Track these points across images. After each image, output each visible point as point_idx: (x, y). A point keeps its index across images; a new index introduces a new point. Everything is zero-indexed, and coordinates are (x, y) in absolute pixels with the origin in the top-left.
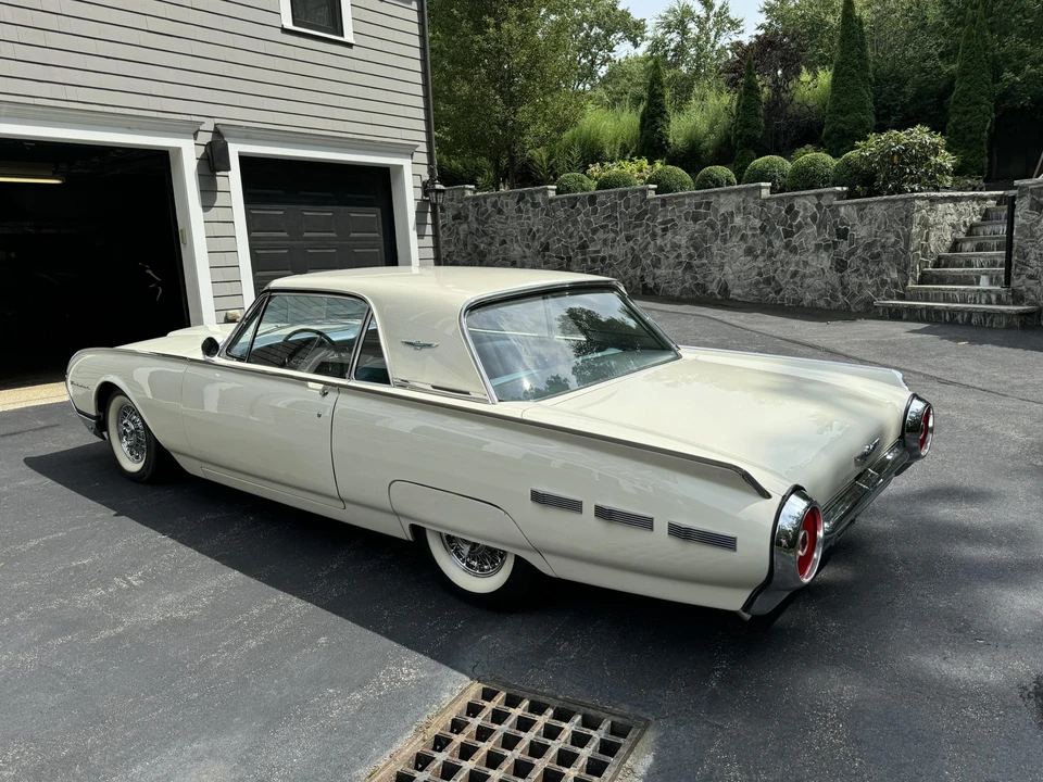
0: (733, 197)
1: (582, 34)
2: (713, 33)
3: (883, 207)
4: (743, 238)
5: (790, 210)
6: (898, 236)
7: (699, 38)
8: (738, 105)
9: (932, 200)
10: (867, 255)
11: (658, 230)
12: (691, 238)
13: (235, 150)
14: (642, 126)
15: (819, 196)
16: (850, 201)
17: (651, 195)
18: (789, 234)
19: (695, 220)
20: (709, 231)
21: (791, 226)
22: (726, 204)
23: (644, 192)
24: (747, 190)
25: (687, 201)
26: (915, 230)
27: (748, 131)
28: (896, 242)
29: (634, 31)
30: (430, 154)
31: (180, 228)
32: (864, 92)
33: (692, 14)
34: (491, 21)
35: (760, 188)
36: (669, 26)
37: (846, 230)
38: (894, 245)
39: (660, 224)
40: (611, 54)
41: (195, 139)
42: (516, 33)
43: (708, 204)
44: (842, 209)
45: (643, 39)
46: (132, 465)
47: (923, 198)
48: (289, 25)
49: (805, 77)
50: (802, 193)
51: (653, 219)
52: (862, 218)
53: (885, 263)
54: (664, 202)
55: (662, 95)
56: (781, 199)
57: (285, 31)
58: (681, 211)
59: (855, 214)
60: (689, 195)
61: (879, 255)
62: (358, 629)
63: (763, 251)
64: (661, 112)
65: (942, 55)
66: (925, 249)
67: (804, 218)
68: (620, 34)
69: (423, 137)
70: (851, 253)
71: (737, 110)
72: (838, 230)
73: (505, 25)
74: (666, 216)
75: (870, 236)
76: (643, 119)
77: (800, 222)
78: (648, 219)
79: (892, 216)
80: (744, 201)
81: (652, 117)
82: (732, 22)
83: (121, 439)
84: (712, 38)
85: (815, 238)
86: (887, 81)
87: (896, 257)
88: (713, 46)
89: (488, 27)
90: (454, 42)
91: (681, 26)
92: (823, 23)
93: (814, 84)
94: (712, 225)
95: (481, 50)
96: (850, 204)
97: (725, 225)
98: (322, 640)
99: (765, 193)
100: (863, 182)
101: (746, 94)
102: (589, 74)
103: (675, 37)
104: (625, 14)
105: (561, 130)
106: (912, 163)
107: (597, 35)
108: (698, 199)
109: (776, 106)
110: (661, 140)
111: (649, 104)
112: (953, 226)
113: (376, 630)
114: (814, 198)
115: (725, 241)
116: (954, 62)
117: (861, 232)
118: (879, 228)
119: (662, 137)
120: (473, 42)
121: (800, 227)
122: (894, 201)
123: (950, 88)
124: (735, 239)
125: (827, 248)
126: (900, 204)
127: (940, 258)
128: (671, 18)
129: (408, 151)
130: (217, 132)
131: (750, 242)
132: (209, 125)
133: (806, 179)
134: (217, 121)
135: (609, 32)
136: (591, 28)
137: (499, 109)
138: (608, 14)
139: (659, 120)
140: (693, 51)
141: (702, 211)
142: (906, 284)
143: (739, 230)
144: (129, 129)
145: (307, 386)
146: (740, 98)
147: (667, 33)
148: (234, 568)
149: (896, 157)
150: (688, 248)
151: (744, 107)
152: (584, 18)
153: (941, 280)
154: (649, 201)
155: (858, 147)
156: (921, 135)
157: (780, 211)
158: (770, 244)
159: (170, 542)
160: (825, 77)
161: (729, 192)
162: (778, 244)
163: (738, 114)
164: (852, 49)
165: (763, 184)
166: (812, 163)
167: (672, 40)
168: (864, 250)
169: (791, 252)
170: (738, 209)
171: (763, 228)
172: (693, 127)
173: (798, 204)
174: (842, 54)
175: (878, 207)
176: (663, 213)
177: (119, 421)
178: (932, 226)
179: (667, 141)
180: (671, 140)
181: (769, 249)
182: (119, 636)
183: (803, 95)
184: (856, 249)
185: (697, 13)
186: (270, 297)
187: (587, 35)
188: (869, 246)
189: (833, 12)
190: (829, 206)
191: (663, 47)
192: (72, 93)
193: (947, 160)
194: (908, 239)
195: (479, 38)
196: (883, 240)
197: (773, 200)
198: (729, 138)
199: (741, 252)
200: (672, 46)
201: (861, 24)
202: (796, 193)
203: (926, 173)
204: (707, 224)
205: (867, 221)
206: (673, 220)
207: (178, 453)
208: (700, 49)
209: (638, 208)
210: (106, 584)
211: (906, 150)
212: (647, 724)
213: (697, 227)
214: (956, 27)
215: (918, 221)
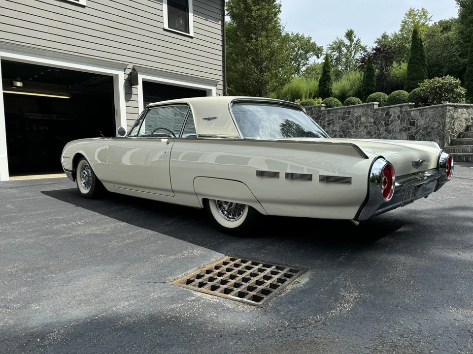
0: (361, 109)
1: (294, 53)
2: (353, 52)
3: (432, 111)
4: (366, 127)
5: (387, 114)
6: (439, 123)
7: (347, 54)
8: (364, 76)
9: (456, 107)
10: (424, 133)
11: (326, 124)
12: (341, 127)
13: (141, 77)
14: (320, 85)
15: (401, 107)
16: (416, 108)
17: (323, 109)
18: (387, 125)
19: (343, 119)
20: (350, 124)
21: (388, 121)
22: (357, 112)
23: (319, 107)
24: (367, 105)
25: (339, 111)
26: (448, 120)
27: (369, 88)
28: (439, 126)
29: (317, 51)
30: (224, 86)
31: (115, 108)
32: (423, 70)
33: (344, 44)
34: (254, 36)
35: (374, 104)
36: (333, 49)
37: (414, 122)
38: (437, 128)
39: (327, 121)
40: (307, 62)
41: (125, 71)
42: (265, 42)
43: (349, 112)
44: (412, 113)
45: (321, 55)
46: (85, 191)
47: (451, 106)
48: (167, 27)
49: (395, 65)
50: (393, 106)
51: (324, 119)
52: (422, 116)
53: (433, 136)
54: (329, 112)
55: (329, 72)
56: (383, 109)
57: (165, 30)
58: (337, 116)
59: (418, 114)
60: (340, 109)
61: (430, 132)
62: (175, 239)
63: (375, 133)
64: (329, 79)
65: (460, 55)
66: (453, 130)
67: (394, 117)
68: (312, 53)
69: (221, 78)
70: (417, 132)
71: (364, 79)
72: (410, 122)
73: (260, 39)
74: (329, 118)
75: (426, 124)
76: (320, 82)
77: (392, 119)
78: (321, 119)
79: (436, 114)
80: (366, 111)
81: (324, 81)
82: (362, 47)
83: (81, 180)
84: (353, 54)
85: (399, 126)
86: (434, 66)
87: (438, 133)
88: (353, 58)
89: (252, 39)
90: (238, 46)
91: (339, 49)
92: (404, 47)
93: (399, 69)
94: (351, 122)
95: (249, 50)
96: (416, 110)
97: (357, 121)
98: (160, 242)
99: (376, 107)
100: (422, 101)
101: (367, 71)
102: (297, 70)
103: (336, 54)
104: (314, 44)
105: (283, 85)
106: (445, 92)
107: (301, 54)
108: (344, 110)
109: (382, 77)
110: (328, 91)
111: (323, 75)
112: (466, 119)
113: (184, 240)
114: (399, 108)
115: (357, 128)
116: (466, 58)
117: (422, 122)
118: (430, 120)
119: (329, 90)
120: (246, 46)
121: (392, 121)
122: (437, 107)
123: (465, 70)
124: (362, 128)
125: (405, 130)
126: (440, 109)
127: (460, 134)
128: (334, 46)
129: (215, 83)
130: (133, 69)
131: (369, 129)
132: (131, 66)
133: (394, 101)
134: (134, 65)
135: (307, 52)
136: (299, 50)
137: (256, 75)
138: (306, 44)
139: (327, 82)
140: (344, 60)
141: (346, 115)
142: (444, 145)
143: (364, 123)
144: (98, 65)
145: (161, 141)
146: (365, 74)
147: (332, 52)
148: (124, 222)
149: (438, 89)
150: (339, 132)
151: (367, 77)
152: (296, 46)
153: (461, 143)
154: (322, 111)
155: (419, 86)
156: (450, 79)
157: (383, 114)
158: (378, 129)
159: (98, 214)
160: (404, 66)
161: (359, 107)
162: (382, 129)
163: (364, 80)
164: (417, 52)
165: (374, 103)
166: (397, 95)
167: (335, 55)
168: (423, 131)
169: (388, 133)
170: (363, 114)
171: (375, 123)
172: (343, 86)
173: (391, 111)
174: (412, 54)
175: (429, 111)
176: (328, 117)
177: (81, 171)
178: (456, 119)
179: (331, 91)
180: (333, 91)
181: (377, 132)
182: (71, 237)
183: (394, 73)
184: (419, 130)
185: (346, 43)
186: (149, 110)
187: (297, 54)
188: (425, 128)
189: (409, 43)
190: (406, 111)
191: (331, 58)
192: (75, 49)
193: (462, 91)
194: (444, 125)
195: (248, 44)
196: (432, 126)
197: (380, 109)
198: (360, 91)
199: (365, 134)
200: (335, 57)
201: (421, 41)
202: (390, 106)
203: (452, 96)
204: (349, 121)
205: (424, 117)
206: (333, 120)
207: (105, 181)
208: (347, 59)
209: (317, 115)
210: (67, 223)
211: (443, 85)
212: (307, 270)
213: (344, 123)
214: (466, 43)
215: (449, 116)
